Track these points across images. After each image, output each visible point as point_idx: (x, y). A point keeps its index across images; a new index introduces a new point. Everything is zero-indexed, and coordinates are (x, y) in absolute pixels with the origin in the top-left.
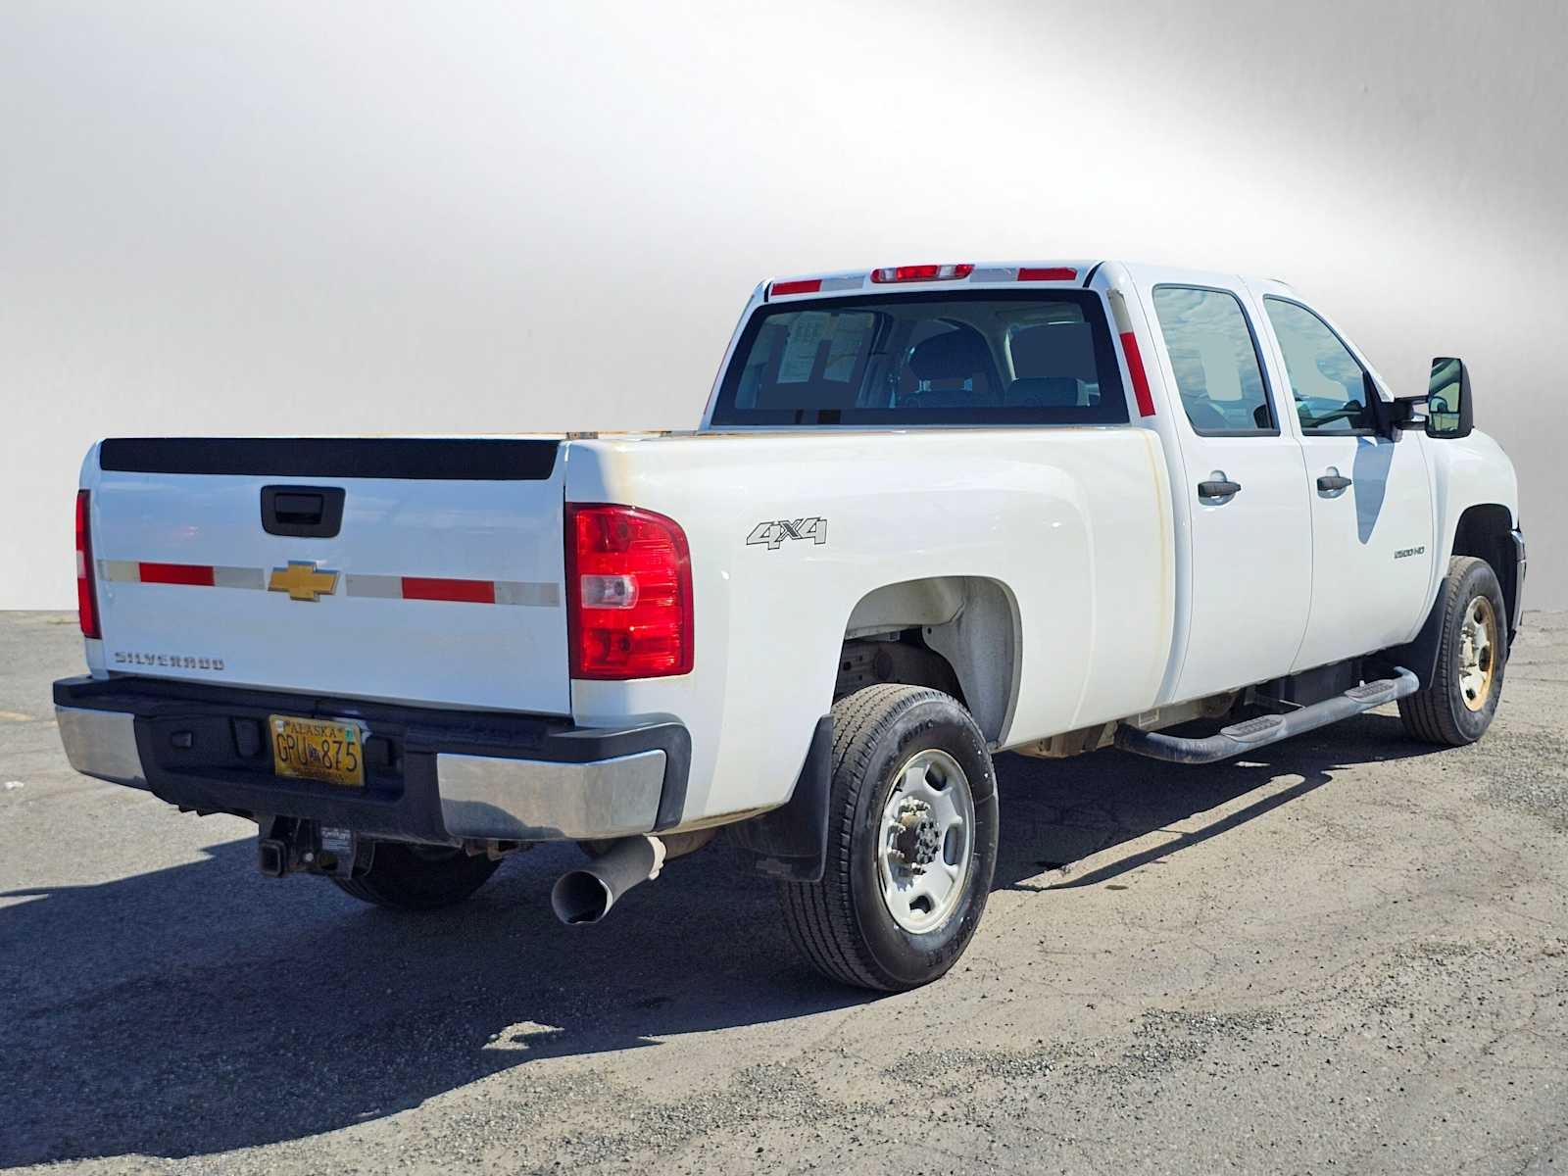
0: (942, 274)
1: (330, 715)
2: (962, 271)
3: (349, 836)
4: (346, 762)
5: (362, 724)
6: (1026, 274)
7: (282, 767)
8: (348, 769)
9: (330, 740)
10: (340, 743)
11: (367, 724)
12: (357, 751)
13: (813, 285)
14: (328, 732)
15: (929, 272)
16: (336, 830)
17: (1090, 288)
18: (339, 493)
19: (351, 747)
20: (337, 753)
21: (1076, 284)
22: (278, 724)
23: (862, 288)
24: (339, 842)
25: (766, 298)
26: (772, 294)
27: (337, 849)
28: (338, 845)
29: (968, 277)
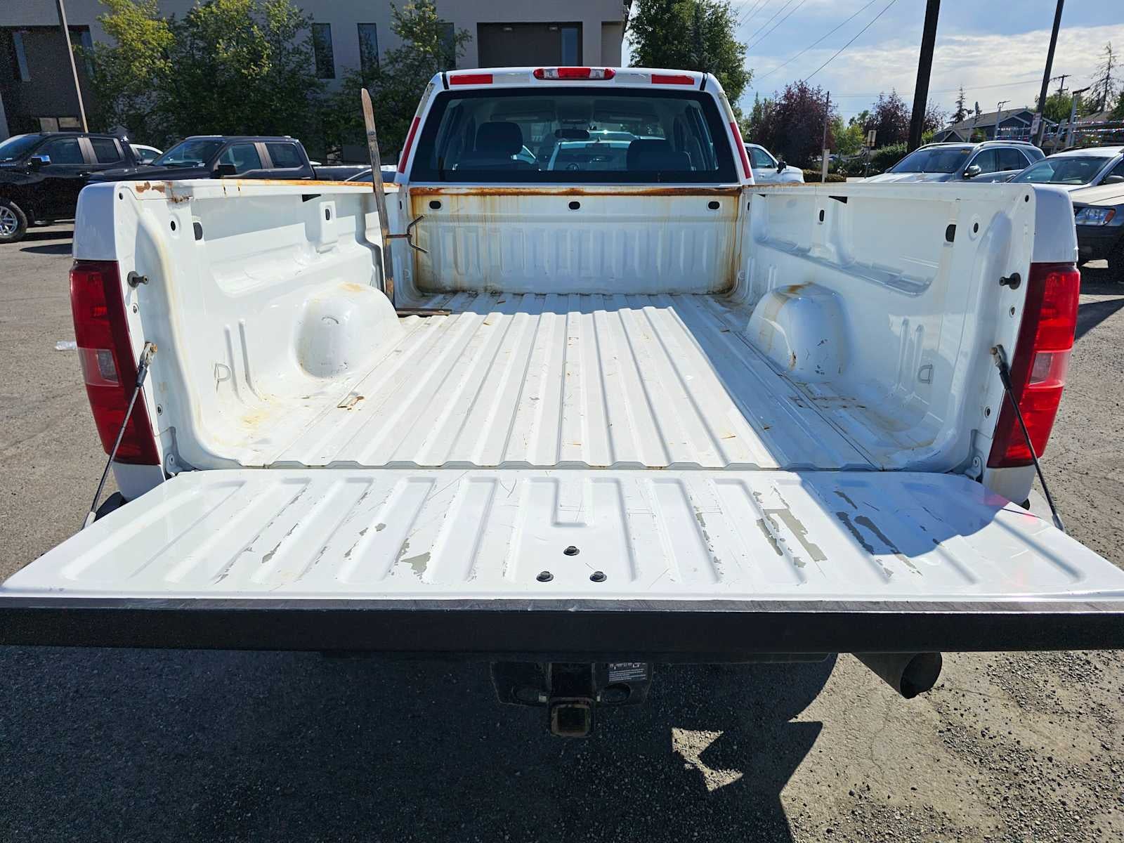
2: (609, 74)
6: (656, 78)
13: (486, 78)
17: (705, 91)
21: (696, 88)
23: (529, 82)
24: (633, 671)
25: (446, 86)
26: (451, 84)
27: (629, 678)
28: (631, 675)
29: (613, 79)
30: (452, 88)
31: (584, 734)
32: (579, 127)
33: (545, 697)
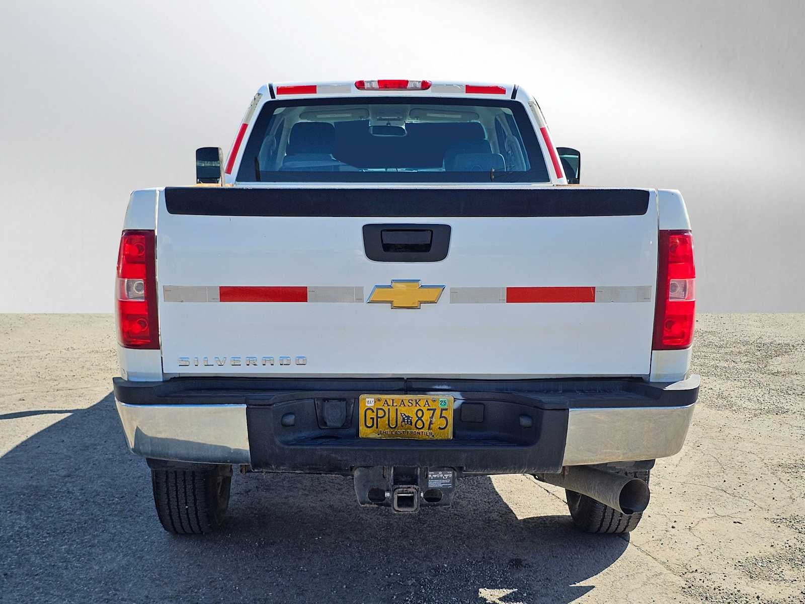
0: (409, 86)
1: (424, 391)
2: (425, 85)
3: (451, 476)
4: (438, 422)
5: (458, 395)
6: (470, 89)
7: (364, 432)
8: (440, 428)
9: (425, 410)
10: (434, 410)
11: (461, 394)
12: (450, 415)
13: (312, 89)
14: (422, 403)
15: (402, 84)
16: (440, 473)
17: (516, 99)
18: (447, 229)
19: (444, 412)
20: (432, 417)
21: (507, 97)
22: (368, 401)
23: (350, 92)
24: (443, 481)
25: (273, 96)
26: (277, 94)
27: (441, 486)
28: (442, 483)
29: (430, 89)
30: (279, 97)
31: (413, 509)
32: (393, 124)
33: (389, 494)
